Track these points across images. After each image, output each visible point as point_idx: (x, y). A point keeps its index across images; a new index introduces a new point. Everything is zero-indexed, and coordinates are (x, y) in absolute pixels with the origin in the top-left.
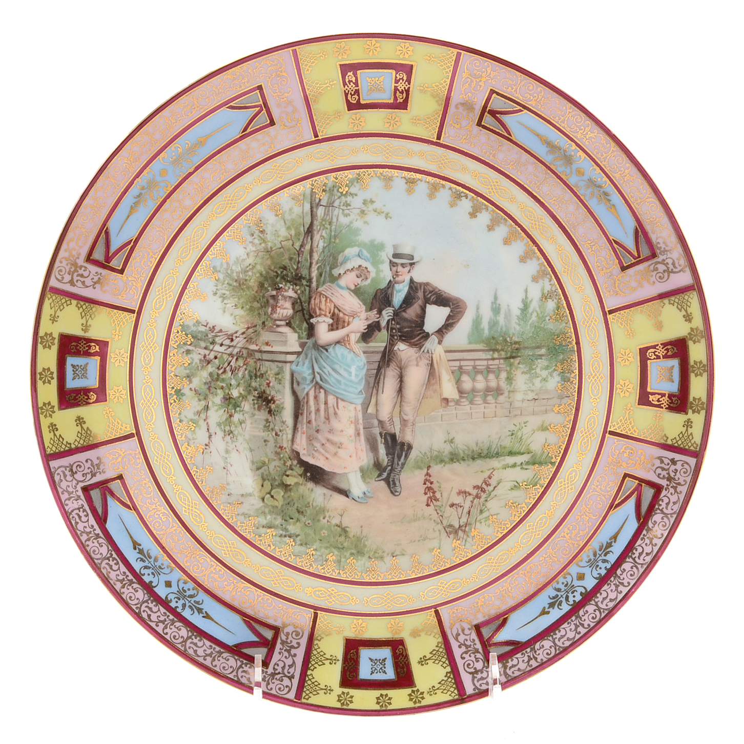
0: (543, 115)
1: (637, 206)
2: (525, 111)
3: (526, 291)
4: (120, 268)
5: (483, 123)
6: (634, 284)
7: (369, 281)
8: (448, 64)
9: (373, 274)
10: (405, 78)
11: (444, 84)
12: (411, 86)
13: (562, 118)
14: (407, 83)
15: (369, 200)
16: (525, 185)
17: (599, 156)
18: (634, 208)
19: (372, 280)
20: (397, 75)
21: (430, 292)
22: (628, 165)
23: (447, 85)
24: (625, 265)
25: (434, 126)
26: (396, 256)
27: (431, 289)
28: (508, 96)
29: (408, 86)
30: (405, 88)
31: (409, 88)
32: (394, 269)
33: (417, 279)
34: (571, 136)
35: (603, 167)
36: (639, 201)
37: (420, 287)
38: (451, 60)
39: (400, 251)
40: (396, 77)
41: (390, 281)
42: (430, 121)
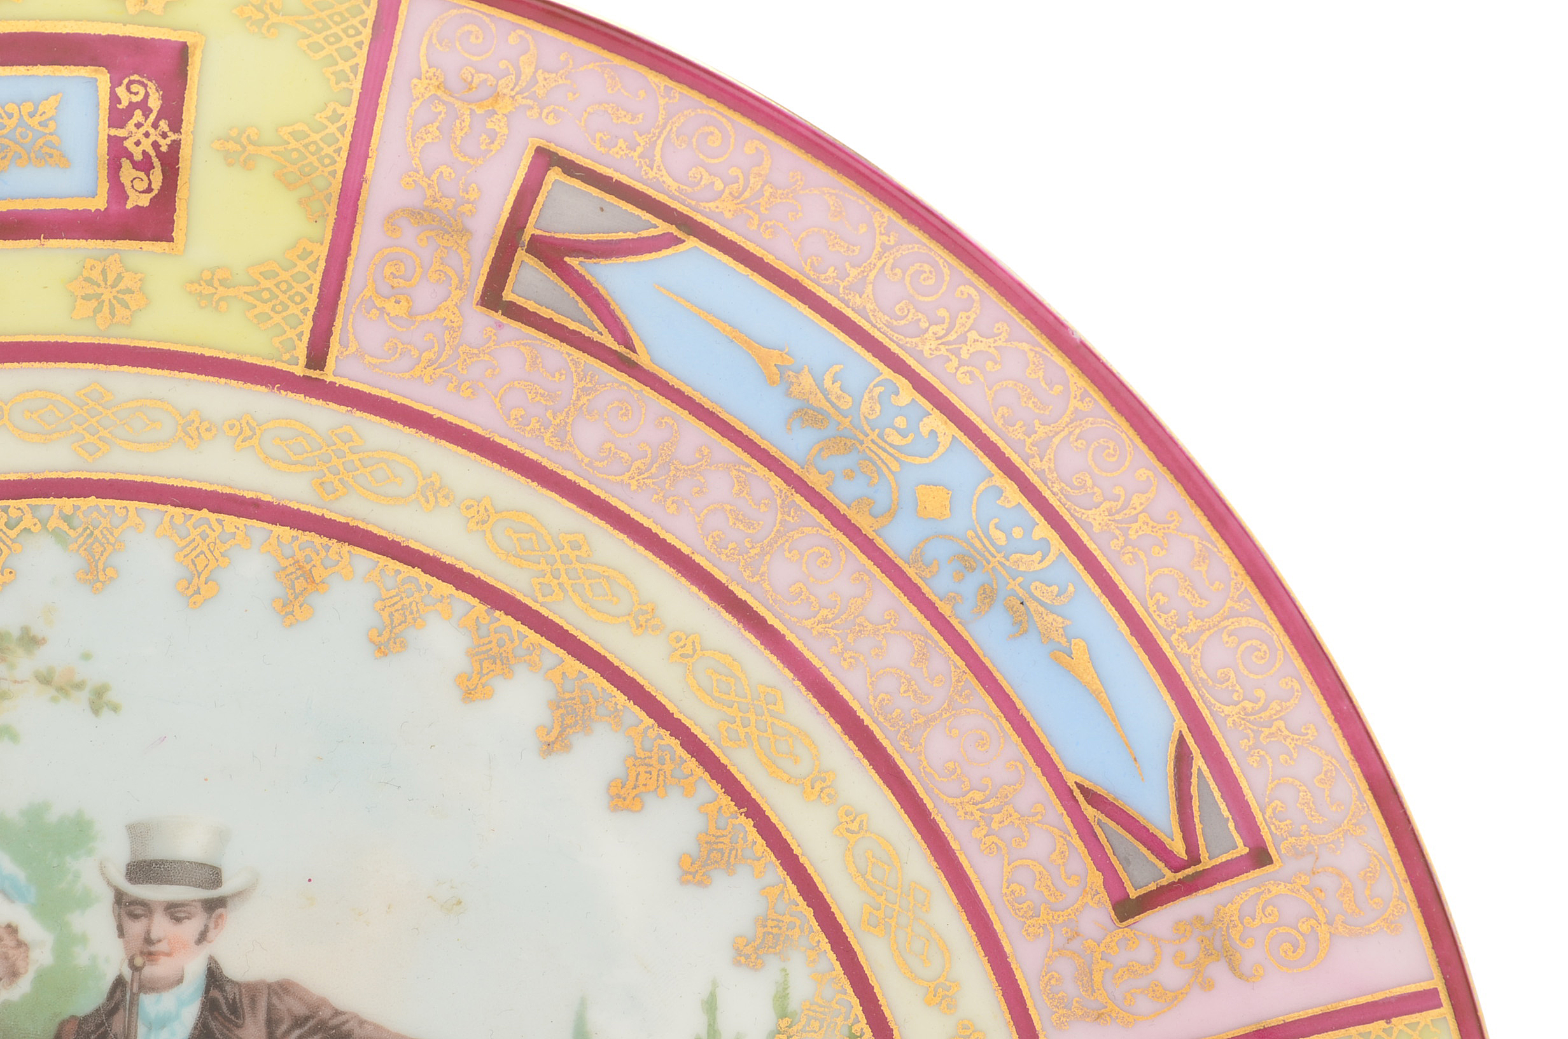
0: (769, 259)
1: (1183, 648)
2: (692, 242)
3: (711, 1006)
5: (508, 295)
6: (1171, 975)
7: (23, 986)
8: (346, 41)
9: (42, 956)
10: (155, 103)
11: (332, 128)
12: (186, 137)
13: (854, 272)
14: (164, 125)
15: (16, 633)
16: (697, 558)
17: (1017, 433)
18: (1170, 654)
19: (42, 978)
20: (121, 91)
21: (299, 1022)
22: (1143, 474)
23: (342, 130)
24: (1133, 894)
25: (294, 310)
26: (142, 871)
27: (300, 1010)
28: (616, 176)
29: (173, 136)
30: (155, 145)
31: (175, 146)
32: (136, 928)
33: (238, 968)
34: (894, 348)
35: (1035, 480)
36: (1193, 627)
37: (253, 1001)
38: (355, 22)
39: (158, 850)
40: (114, 99)
41: (119, 983)
42: (275, 289)
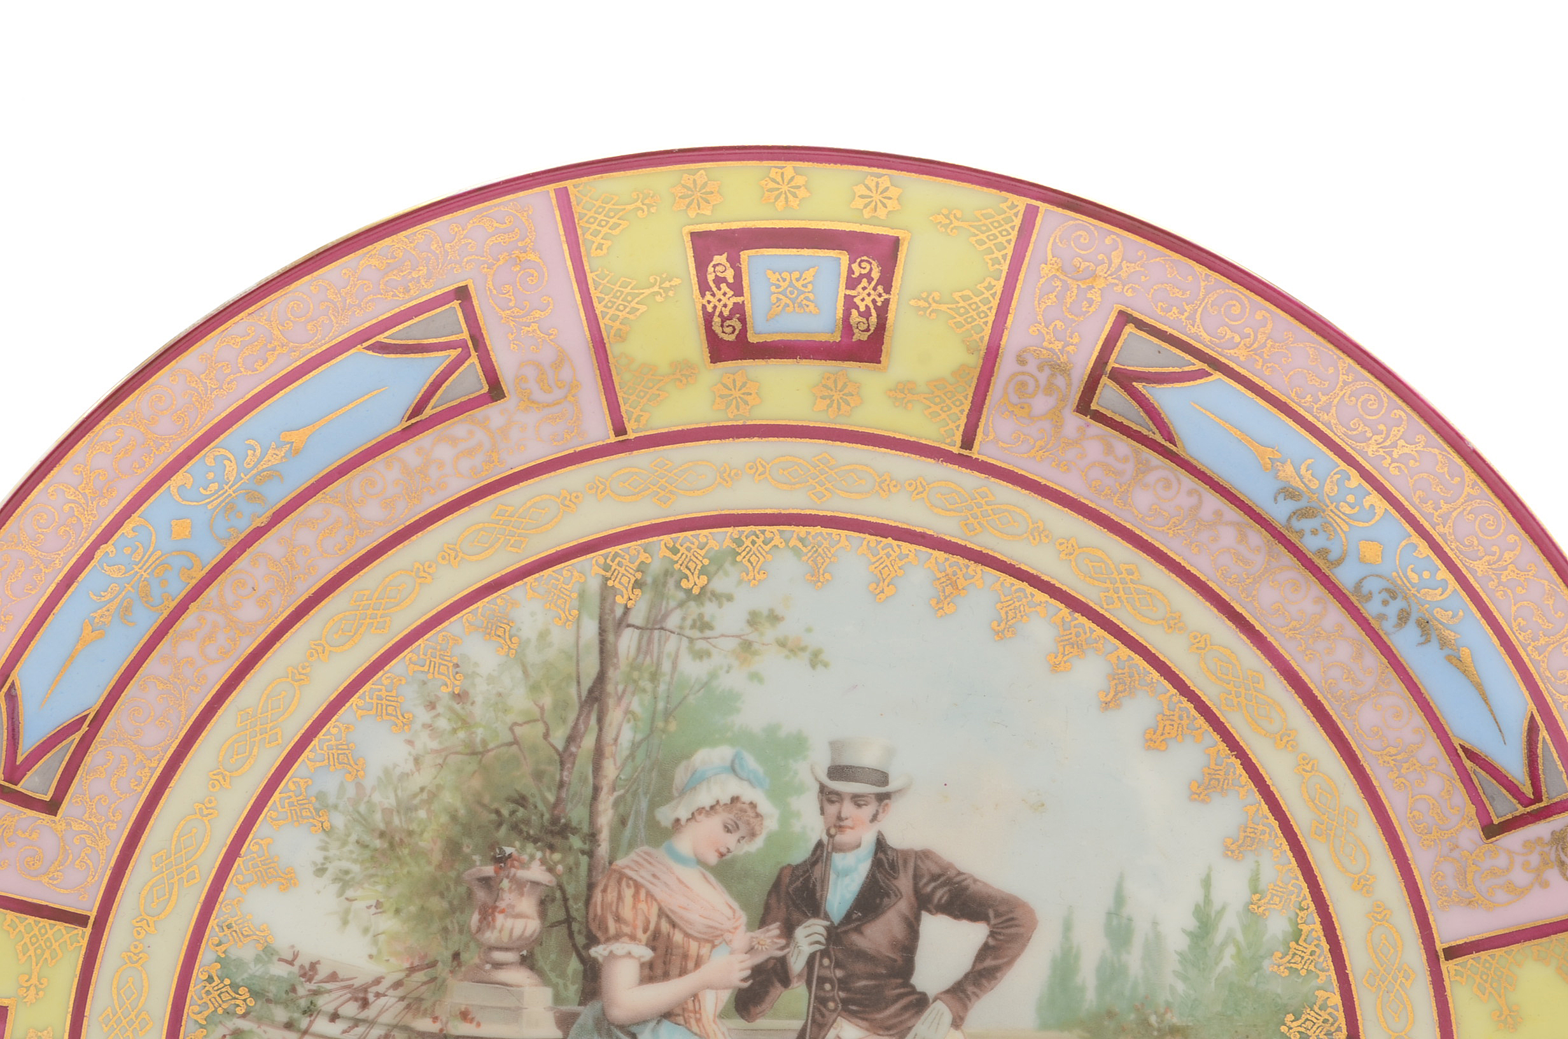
0: (1268, 388)
1: (1535, 656)
2: (1217, 375)
3: (1207, 883)
4: (47, 798)
5: (1093, 406)
6: (1520, 877)
7: (759, 843)
8: (1001, 239)
9: (771, 824)
10: (876, 275)
11: (987, 294)
12: (894, 297)
13: (1324, 399)
14: (880, 289)
15: (765, 613)
16: (1210, 584)
17: (1428, 508)
18: (1526, 659)
19: (770, 838)
20: (855, 266)
21: (934, 878)
22: (1512, 538)
23: (993, 295)
24: (1496, 821)
25: (955, 410)
26: (838, 772)
27: (936, 870)
28: (1170, 331)
29: (885, 296)
30: (874, 301)
31: (886, 302)
32: (832, 809)
33: (895, 840)
34: (1348, 449)
35: (1439, 540)
36: (1542, 641)
37: (905, 862)
38: (1007, 227)
39: (847, 760)
40: (851, 271)
41: (820, 845)
42: (943, 396)
